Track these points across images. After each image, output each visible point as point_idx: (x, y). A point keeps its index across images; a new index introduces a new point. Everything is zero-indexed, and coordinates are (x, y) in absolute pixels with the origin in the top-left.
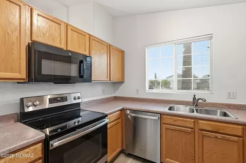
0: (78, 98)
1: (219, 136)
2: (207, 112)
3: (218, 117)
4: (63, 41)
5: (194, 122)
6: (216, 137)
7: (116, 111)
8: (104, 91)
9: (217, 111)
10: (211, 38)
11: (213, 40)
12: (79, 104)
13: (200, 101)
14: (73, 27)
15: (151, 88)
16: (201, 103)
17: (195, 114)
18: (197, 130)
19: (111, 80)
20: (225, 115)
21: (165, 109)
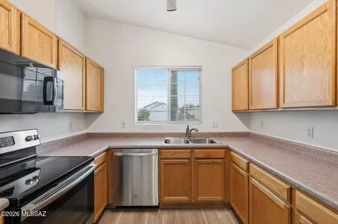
0: (35, 139)
1: (209, 161)
2: (199, 141)
3: (207, 144)
4: (15, 41)
5: (191, 152)
6: (208, 163)
7: (101, 153)
8: (71, 124)
9: (205, 140)
10: (200, 70)
11: (203, 73)
12: (33, 149)
13: (193, 131)
14: (30, 18)
15: (140, 119)
16: (193, 133)
17: (191, 144)
18: (193, 160)
19: (88, 109)
20: (212, 142)
21: (162, 143)
